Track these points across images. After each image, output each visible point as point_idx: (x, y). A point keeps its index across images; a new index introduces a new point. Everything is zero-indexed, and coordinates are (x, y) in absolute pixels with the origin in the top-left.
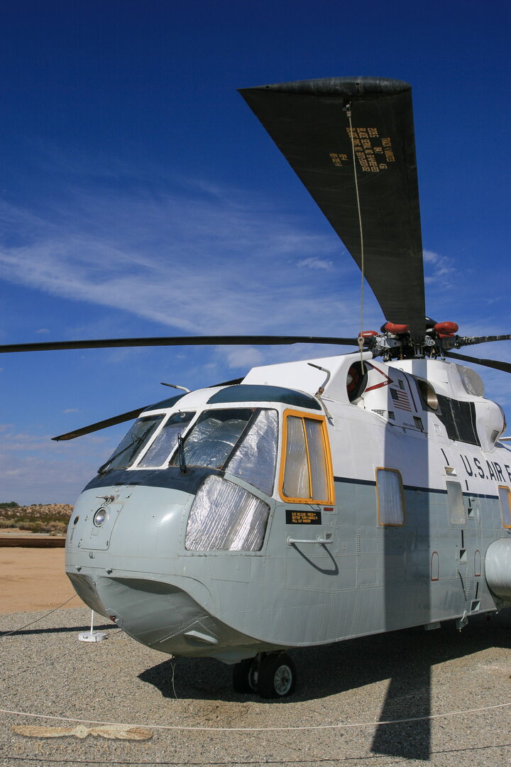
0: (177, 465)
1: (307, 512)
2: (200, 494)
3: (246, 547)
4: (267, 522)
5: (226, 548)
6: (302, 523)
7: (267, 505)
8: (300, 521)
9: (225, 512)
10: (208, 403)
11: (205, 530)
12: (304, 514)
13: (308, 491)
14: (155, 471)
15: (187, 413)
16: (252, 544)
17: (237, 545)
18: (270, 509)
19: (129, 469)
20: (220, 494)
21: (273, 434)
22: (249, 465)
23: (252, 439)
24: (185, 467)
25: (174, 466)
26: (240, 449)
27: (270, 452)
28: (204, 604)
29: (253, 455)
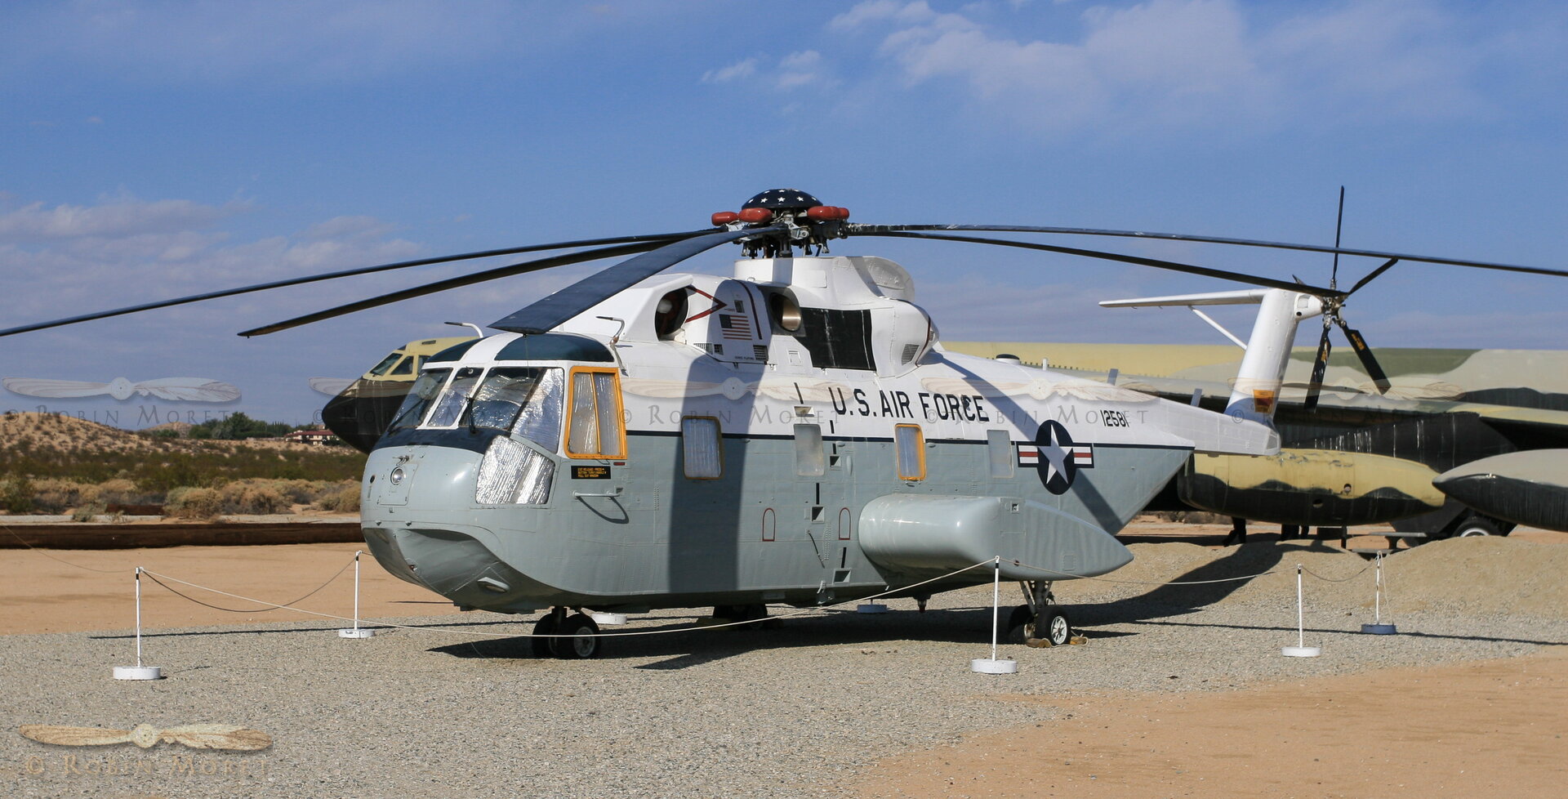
0: (466, 426)
1: (594, 467)
2: (488, 453)
3: (532, 501)
4: (552, 478)
5: (513, 501)
6: (589, 478)
7: (552, 462)
8: (586, 476)
9: (511, 470)
10: (496, 359)
11: (495, 486)
12: (591, 469)
13: (596, 447)
14: (445, 431)
15: (474, 369)
16: (538, 497)
17: (523, 499)
18: (555, 465)
19: (419, 428)
20: (507, 453)
21: (559, 393)
22: (534, 425)
23: (537, 398)
24: (474, 428)
25: (463, 426)
26: (526, 409)
27: (555, 412)
28: (494, 551)
29: (538, 415)
